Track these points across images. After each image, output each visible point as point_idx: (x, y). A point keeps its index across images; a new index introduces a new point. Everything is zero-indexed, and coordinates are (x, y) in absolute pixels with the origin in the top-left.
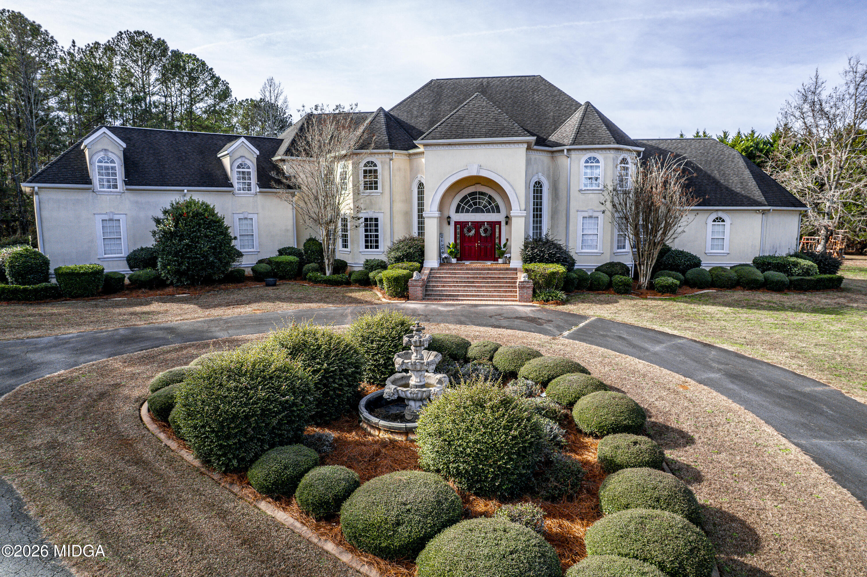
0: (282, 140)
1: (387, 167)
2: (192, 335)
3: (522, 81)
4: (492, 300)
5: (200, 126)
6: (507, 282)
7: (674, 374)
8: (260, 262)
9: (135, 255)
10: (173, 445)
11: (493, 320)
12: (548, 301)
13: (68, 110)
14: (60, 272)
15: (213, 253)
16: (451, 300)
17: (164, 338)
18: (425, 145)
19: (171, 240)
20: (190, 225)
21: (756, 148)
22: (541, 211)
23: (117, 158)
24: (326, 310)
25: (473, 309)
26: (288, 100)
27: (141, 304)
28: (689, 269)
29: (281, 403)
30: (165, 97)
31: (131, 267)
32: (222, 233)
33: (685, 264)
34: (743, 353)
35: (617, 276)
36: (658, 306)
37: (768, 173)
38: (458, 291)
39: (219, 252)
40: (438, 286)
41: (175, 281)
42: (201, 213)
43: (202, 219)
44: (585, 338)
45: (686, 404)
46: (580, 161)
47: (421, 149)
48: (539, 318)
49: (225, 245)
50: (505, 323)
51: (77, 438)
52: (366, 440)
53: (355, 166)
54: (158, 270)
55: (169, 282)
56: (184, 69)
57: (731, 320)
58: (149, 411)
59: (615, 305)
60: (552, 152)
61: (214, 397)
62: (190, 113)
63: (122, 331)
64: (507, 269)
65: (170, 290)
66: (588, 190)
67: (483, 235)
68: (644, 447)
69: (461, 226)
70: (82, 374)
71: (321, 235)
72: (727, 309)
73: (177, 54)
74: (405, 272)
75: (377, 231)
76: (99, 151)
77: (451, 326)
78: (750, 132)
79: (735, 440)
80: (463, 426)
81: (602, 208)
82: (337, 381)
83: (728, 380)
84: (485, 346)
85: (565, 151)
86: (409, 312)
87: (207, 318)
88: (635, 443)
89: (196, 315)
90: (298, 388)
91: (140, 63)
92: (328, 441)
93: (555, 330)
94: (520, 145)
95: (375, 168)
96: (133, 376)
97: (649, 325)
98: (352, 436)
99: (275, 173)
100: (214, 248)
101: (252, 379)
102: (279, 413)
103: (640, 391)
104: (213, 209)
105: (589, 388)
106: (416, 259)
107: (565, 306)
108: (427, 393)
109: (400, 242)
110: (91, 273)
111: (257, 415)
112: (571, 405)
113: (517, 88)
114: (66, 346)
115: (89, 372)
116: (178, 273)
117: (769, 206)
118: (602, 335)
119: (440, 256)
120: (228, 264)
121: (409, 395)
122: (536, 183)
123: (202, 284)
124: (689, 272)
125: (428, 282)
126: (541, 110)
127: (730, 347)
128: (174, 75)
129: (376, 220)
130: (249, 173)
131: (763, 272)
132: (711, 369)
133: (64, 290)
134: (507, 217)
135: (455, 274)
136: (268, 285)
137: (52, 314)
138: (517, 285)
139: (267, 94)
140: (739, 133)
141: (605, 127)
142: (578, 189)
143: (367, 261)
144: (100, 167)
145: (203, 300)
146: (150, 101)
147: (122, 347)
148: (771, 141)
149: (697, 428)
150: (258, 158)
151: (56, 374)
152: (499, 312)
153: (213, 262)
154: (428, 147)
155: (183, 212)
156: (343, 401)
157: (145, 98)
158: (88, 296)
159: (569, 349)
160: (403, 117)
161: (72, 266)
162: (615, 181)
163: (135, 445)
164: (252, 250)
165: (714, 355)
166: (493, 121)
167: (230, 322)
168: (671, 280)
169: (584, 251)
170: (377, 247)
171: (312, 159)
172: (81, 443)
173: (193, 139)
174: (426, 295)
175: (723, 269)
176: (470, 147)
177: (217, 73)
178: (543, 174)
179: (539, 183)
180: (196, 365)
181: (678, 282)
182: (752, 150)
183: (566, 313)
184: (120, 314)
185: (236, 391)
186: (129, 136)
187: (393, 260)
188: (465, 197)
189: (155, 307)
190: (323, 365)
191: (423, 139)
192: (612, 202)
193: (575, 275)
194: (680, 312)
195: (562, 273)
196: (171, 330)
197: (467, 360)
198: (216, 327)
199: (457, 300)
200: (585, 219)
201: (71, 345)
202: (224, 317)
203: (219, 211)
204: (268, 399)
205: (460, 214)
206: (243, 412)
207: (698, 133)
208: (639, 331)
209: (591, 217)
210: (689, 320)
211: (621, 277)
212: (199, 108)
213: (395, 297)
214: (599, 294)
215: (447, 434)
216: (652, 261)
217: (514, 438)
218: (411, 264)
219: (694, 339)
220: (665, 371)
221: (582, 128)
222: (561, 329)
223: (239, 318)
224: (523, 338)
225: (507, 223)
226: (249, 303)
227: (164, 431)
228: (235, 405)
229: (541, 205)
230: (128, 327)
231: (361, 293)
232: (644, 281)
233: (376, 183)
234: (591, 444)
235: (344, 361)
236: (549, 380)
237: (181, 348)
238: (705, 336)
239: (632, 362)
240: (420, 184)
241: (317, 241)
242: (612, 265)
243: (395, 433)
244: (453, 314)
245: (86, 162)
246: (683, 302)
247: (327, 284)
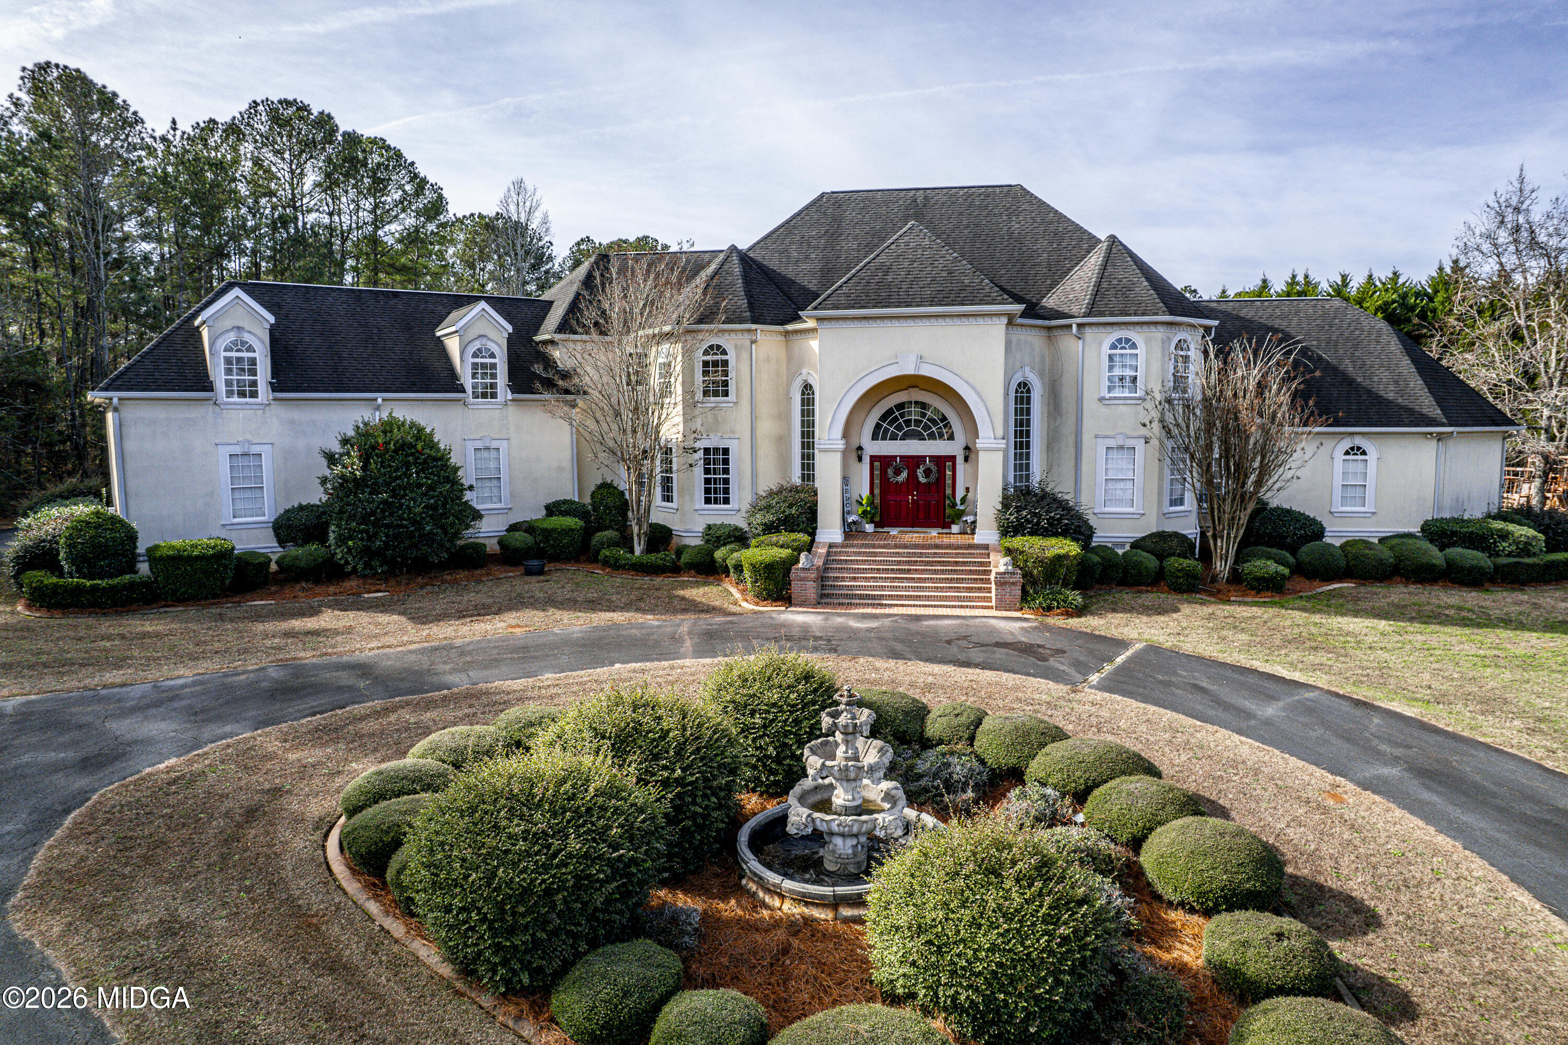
0: (550, 303)
1: (745, 355)
2: (402, 680)
3: (988, 196)
4: (946, 607)
5: (391, 266)
6: (971, 572)
7: (1312, 768)
8: (513, 528)
9: (289, 519)
10: (397, 928)
11: (954, 649)
12: (1049, 609)
13: (160, 240)
14: (158, 554)
15: (431, 517)
16: (868, 605)
17: (351, 688)
18: (819, 319)
19: (356, 494)
20: (390, 466)
21: (1403, 304)
22: (1028, 436)
23: (258, 342)
24: (642, 626)
25: (913, 626)
26: (550, 218)
27: (302, 614)
28: (1303, 544)
29: (610, 863)
30: (331, 214)
31: (281, 542)
32: (447, 479)
33: (1295, 534)
34: (1433, 722)
35: (1173, 559)
36: (1254, 618)
37: (1434, 355)
38: (882, 588)
39: (442, 515)
40: (843, 579)
41: (360, 567)
42: (411, 444)
43: (412, 454)
44: (1131, 688)
45: (1345, 837)
46: (1100, 345)
47: (811, 324)
48: (1039, 646)
49: (453, 501)
50: (977, 655)
51: (214, 910)
52: (758, 916)
53: (688, 354)
54: (330, 546)
55: (349, 568)
56: (365, 165)
57: (1394, 649)
58: (342, 849)
59: (1175, 615)
60: (1050, 328)
61: (484, 851)
62: (374, 241)
63: (273, 673)
64: (971, 547)
65: (353, 583)
66: (1116, 398)
67: (922, 480)
68: (1298, 944)
69: (882, 463)
70: (210, 765)
71: (624, 480)
72: (1382, 624)
73: (352, 139)
74: (785, 553)
75: (726, 471)
76: (227, 331)
77: (880, 663)
78: (1391, 275)
79: (1461, 921)
80: (966, 914)
81: (1144, 431)
82: (699, 800)
83: (1416, 782)
84: (957, 715)
85: (1074, 327)
86: (796, 632)
87: (426, 644)
88: (1280, 936)
89: (405, 638)
90: (638, 829)
91: (287, 156)
92: (690, 924)
93: (1072, 671)
94: (994, 319)
95: (724, 357)
96: (304, 771)
97: (1243, 660)
98: (730, 908)
99: (541, 368)
100: (434, 508)
101: (554, 815)
102: (607, 881)
103: (1253, 805)
104: (431, 435)
105: (1169, 808)
106: (802, 526)
107: (1083, 619)
108: (870, 826)
109: (771, 494)
110: (213, 555)
111: (566, 889)
112: (1136, 843)
113: (979, 207)
114: (176, 705)
115: (223, 762)
116: (368, 553)
117: (1451, 425)
118: (1161, 682)
119: (844, 519)
120: (456, 535)
121: (835, 828)
122: (1019, 385)
123: (408, 572)
124: (1304, 549)
125: (826, 570)
126: (1024, 249)
127: (1406, 708)
128: (347, 175)
129: (726, 451)
130: (493, 366)
131: (1441, 550)
132: (1378, 756)
133: (164, 587)
134: (967, 448)
135: (875, 554)
136: (529, 572)
137: (145, 635)
138: (992, 577)
139: (512, 208)
140: (1370, 276)
141: (1146, 283)
142: (1097, 397)
143: (709, 527)
144: (228, 361)
145: (413, 603)
146: (305, 224)
147: (278, 706)
148: (1429, 290)
149: (1378, 889)
150: (510, 339)
151: (162, 766)
152: (963, 631)
153: (431, 532)
154: (825, 323)
155: (377, 442)
156: (708, 836)
157: (296, 218)
158: (206, 598)
159: (1105, 713)
160: (773, 262)
161: (177, 543)
162: (1166, 383)
163: (324, 928)
164: (498, 506)
165: (1378, 725)
166: (944, 274)
167: (470, 653)
168: (1272, 567)
169: (1108, 509)
170: (726, 501)
171: (608, 339)
172: (223, 923)
173: (391, 303)
174: (823, 596)
175: (1366, 543)
176: (904, 323)
177: (422, 170)
178: (1033, 368)
179: (1025, 384)
180: (423, 756)
181: (1286, 571)
182: (1395, 309)
183: (1086, 633)
184: (266, 636)
185: (525, 839)
186: (277, 300)
187: (760, 528)
188: (889, 412)
189: (328, 619)
190: (674, 771)
191: (815, 308)
192: (1162, 421)
193: (1096, 559)
194: (1296, 630)
195: (1075, 557)
196: (363, 669)
197: (927, 744)
198: (445, 663)
199: (881, 605)
200: (1110, 452)
201: (184, 703)
202: (458, 642)
203: (442, 439)
204: (586, 856)
205: (880, 442)
206: (540, 884)
207: (1294, 277)
208: (1229, 673)
209: (1121, 448)
210: (1315, 649)
211: (1181, 560)
212: (391, 233)
213: (765, 599)
214: (1140, 592)
215: (935, 931)
216: (1237, 530)
217: (1065, 939)
218: (794, 536)
219: (1333, 689)
220: (1294, 762)
221: (1105, 285)
222: (1085, 669)
223: (484, 645)
224: (1017, 688)
225: (966, 459)
226: (499, 612)
227: (376, 897)
228: (525, 870)
229: (1028, 425)
230: (283, 664)
231: (701, 590)
232: (1222, 567)
233: (725, 383)
234: (1183, 925)
235: (711, 760)
236: (1088, 790)
237: (386, 711)
238: (1354, 684)
239: (1228, 742)
240: (806, 387)
241: (616, 488)
242: (1161, 536)
243: (813, 904)
244: (879, 636)
245: (203, 351)
246: (1299, 609)
247: (637, 570)
